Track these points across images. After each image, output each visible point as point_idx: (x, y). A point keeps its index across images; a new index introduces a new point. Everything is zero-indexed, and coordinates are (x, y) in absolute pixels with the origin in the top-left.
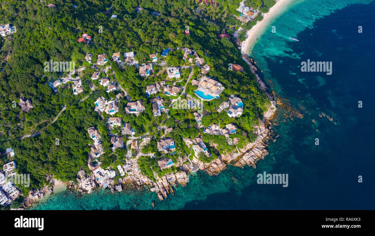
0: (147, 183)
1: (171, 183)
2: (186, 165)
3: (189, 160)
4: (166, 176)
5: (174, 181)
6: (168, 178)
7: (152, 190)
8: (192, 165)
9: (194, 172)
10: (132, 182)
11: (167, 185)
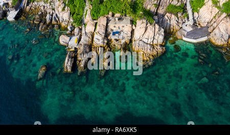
0: (63, 24)
1: (114, 42)
2: (173, 16)
3: (189, 7)
4: (108, 21)
5: (123, 41)
6: (111, 26)
7: (63, 40)
8: (191, 22)
9: (187, 41)
10: (40, 13)
11: (101, 44)
